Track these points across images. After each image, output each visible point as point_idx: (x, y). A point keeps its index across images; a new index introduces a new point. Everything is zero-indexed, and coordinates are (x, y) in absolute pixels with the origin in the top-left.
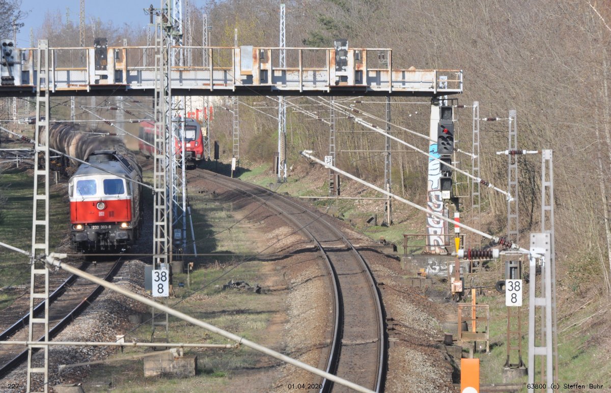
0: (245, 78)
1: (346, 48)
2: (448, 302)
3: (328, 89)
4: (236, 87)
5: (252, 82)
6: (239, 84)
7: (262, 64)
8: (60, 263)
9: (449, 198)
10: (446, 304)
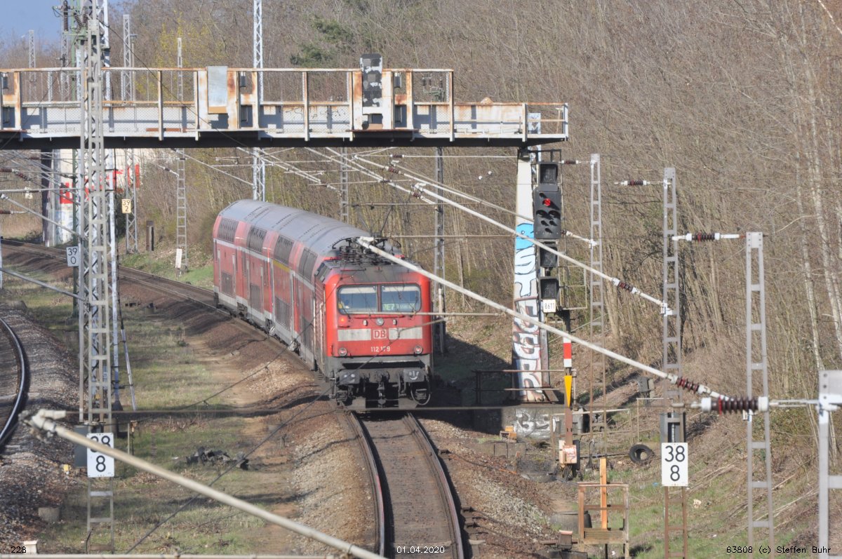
0: (215, 118)
1: (379, 68)
2: (554, 479)
3: (350, 136)
4: (201, 133)
5: (226, 126)
6: (206, 128)
7: (242, 96)
8: (55, 426)
9: (554, 311)
10: (551, 484)
